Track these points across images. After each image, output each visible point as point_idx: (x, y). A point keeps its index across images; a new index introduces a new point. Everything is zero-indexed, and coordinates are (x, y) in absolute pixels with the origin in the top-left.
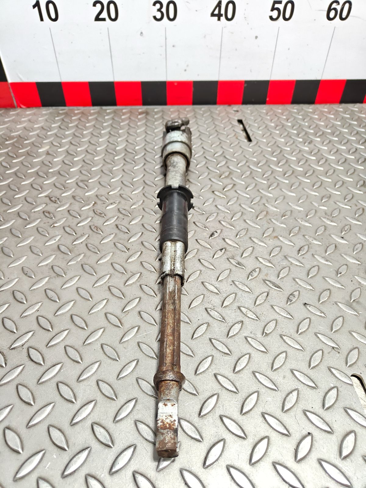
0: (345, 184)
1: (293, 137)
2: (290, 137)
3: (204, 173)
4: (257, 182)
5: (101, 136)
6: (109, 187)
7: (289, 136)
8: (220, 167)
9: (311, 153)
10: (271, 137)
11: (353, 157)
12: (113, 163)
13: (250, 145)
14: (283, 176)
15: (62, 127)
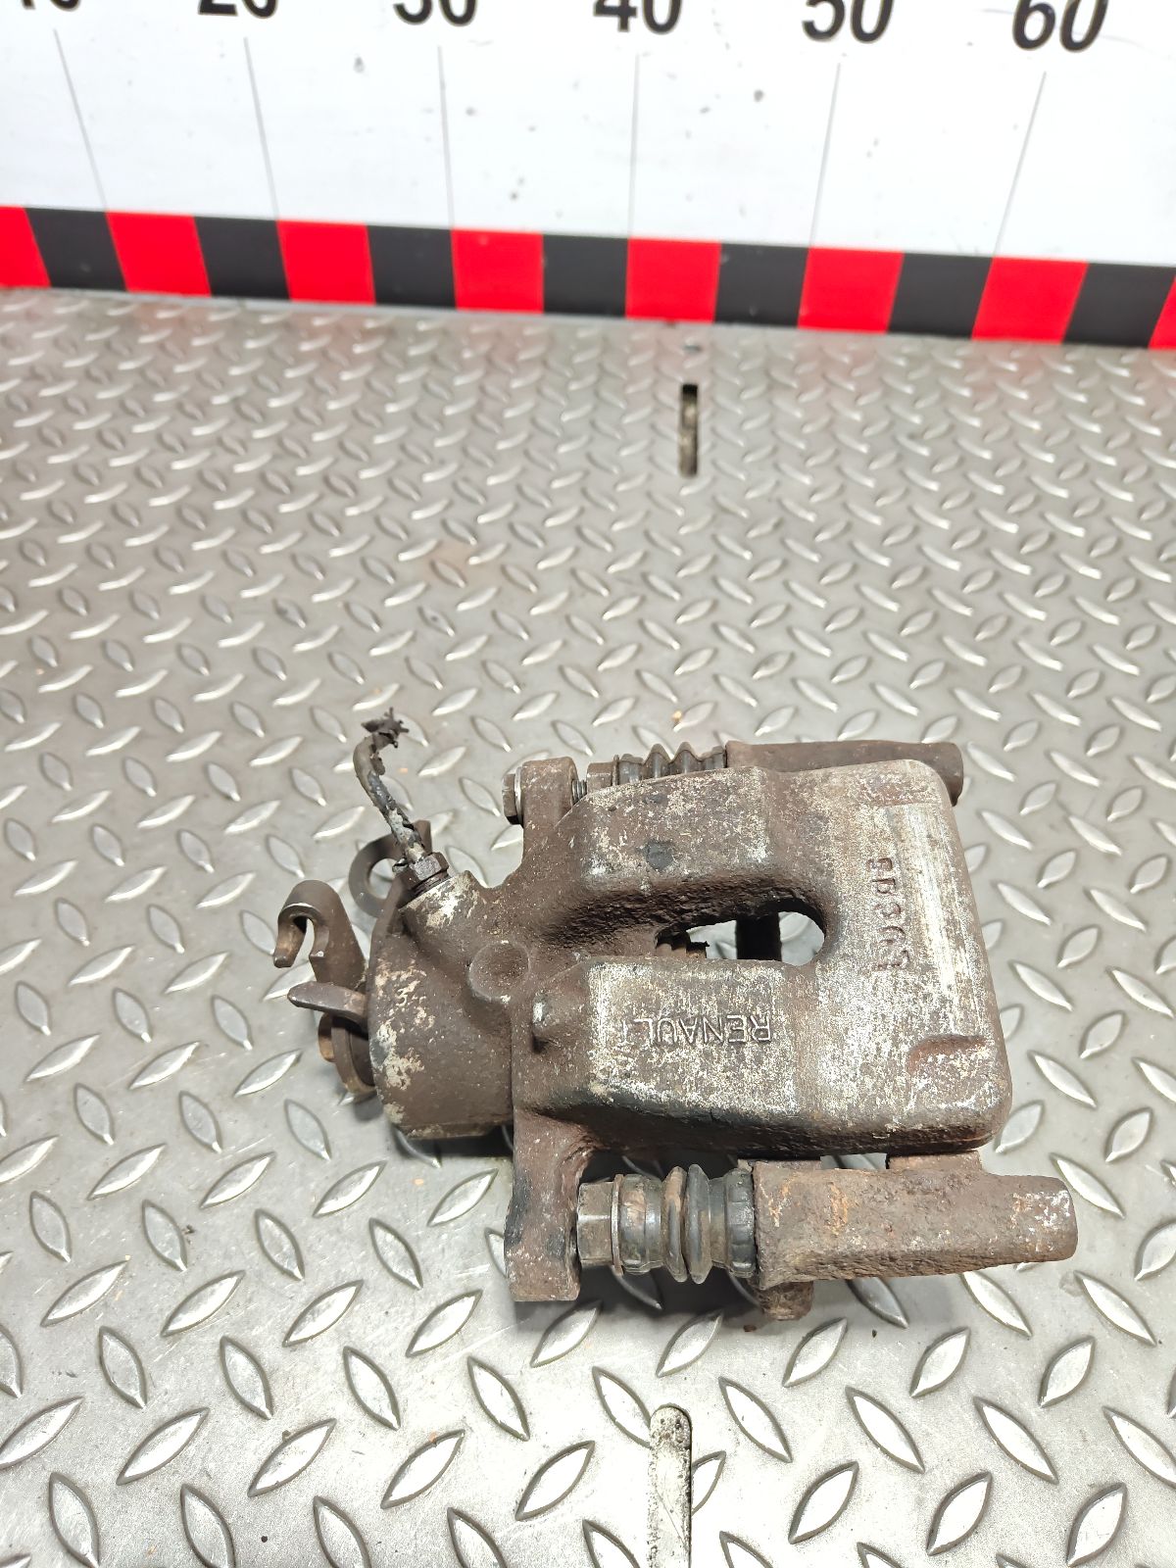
0: (949, 675)
1: (848, 470)
2: (839, 470)
3: (483, 588)
4: (646, 642)
5: (205, 412)
6: (155, 615)
7: (837, 461)
8: (547, 570)
9: (886, 536)
10: (770, 461)
11: (1025, 570)
12: (202, 525)
13: (685, 492)
14: (742, 625)
15: (95, 372)
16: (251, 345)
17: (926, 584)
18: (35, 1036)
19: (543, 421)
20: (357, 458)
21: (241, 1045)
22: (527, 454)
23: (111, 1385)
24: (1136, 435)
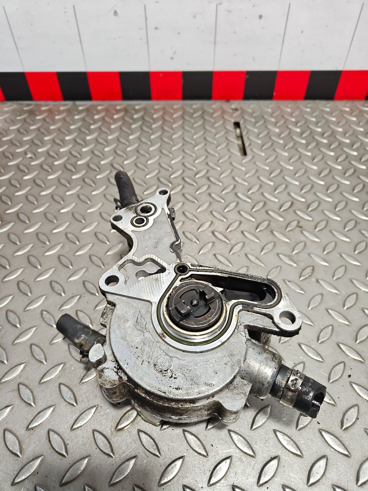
0: (358, 225)
1: (300, 150)
2: (297, 150)
3: (178, 203)
4: (242, 219)
5: (64, 143)
6: (55, 221)
7: (295, 147)
8: (199, 194)
9: (320, 174)
10: (271, 149)
12: (68, 185)
13: (244, 161)
14: (277, 210)
16: (77, 117)
17: (339, 190)
18: (29, 407)
19: (186, 139)
20: (123, 157)
22: (183, 151)
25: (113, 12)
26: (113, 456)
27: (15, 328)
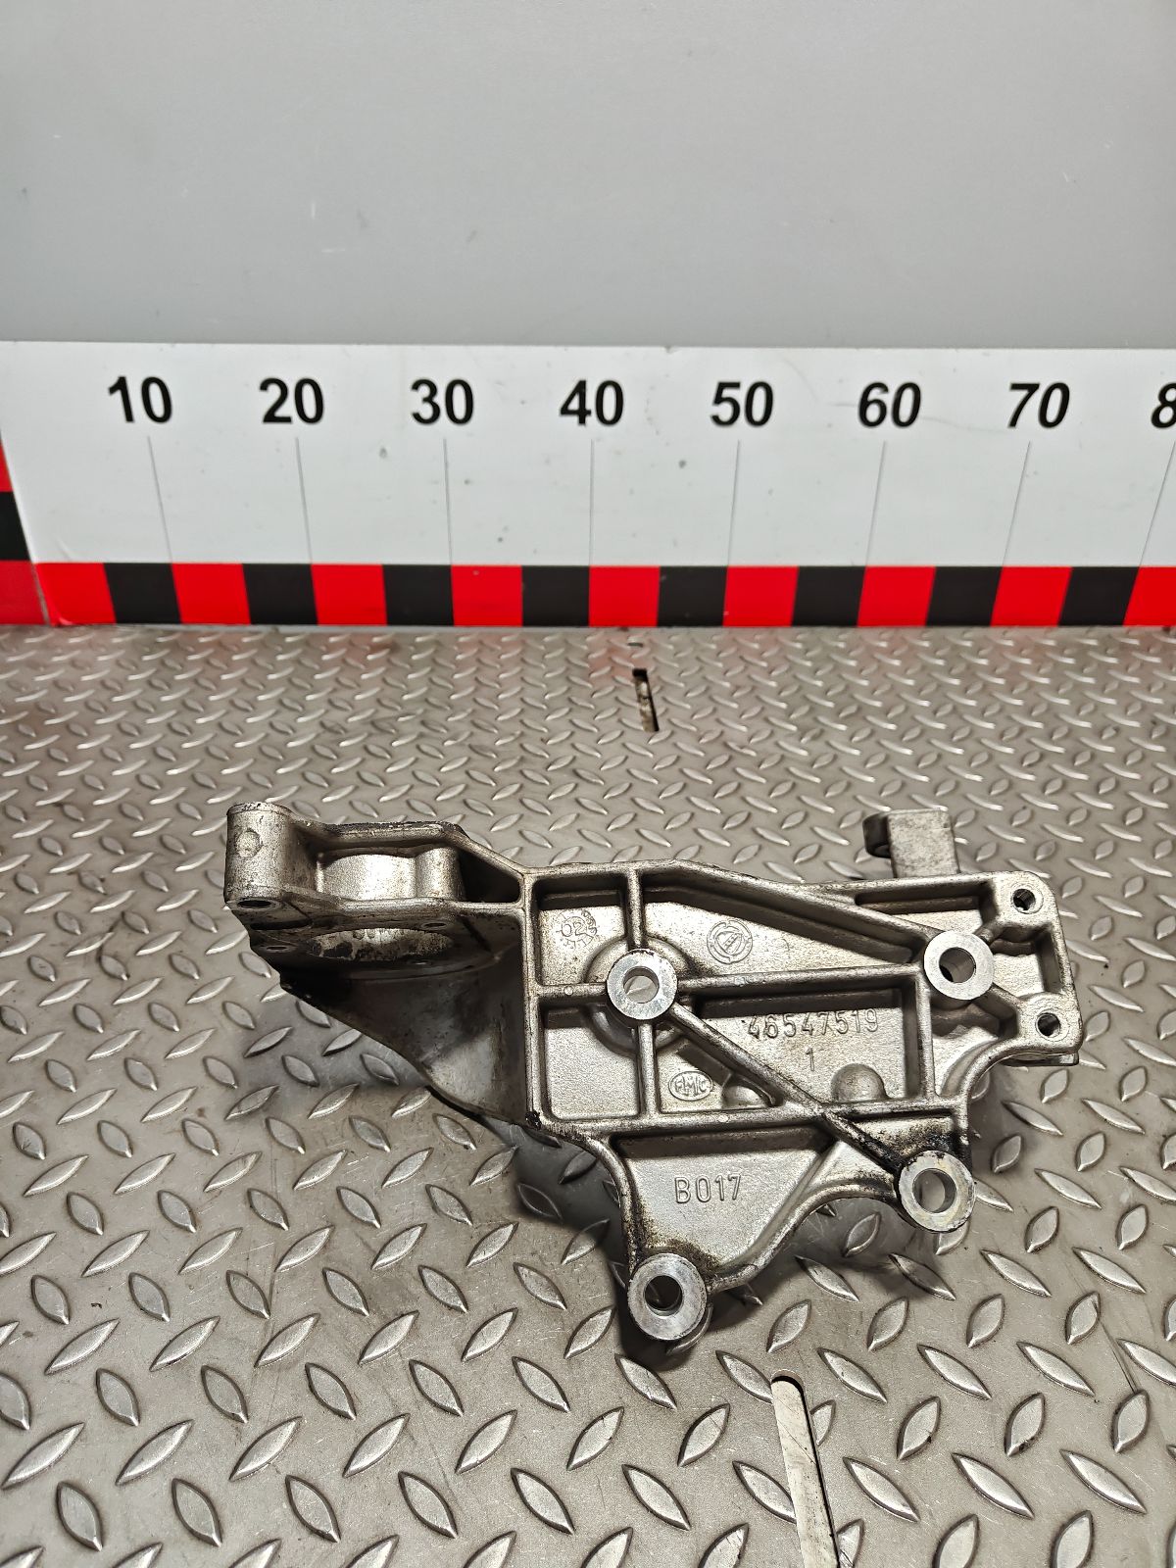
1: (773, 720)
2: (767, 720)
3: (508, 815)
5: (254, 707)
7: (764, 715)
8: (554, 799)
9: (813, 765)
10: (715, 716)
11: (924, 779)
12: (270, 785)
13: (651, 742)
14: (718, 829)
15: (156, 682)
16: (281, 658)
17: (849, 794)
18: (205, 1157)
19: (528, 700)
20: (388, 732)
21: (383, 1149)
22: (522, 722)
23: (324, 1405)
24: (986, 685)
25: (378, 450)
26: (378, 1225)
27: (169, 1032)
